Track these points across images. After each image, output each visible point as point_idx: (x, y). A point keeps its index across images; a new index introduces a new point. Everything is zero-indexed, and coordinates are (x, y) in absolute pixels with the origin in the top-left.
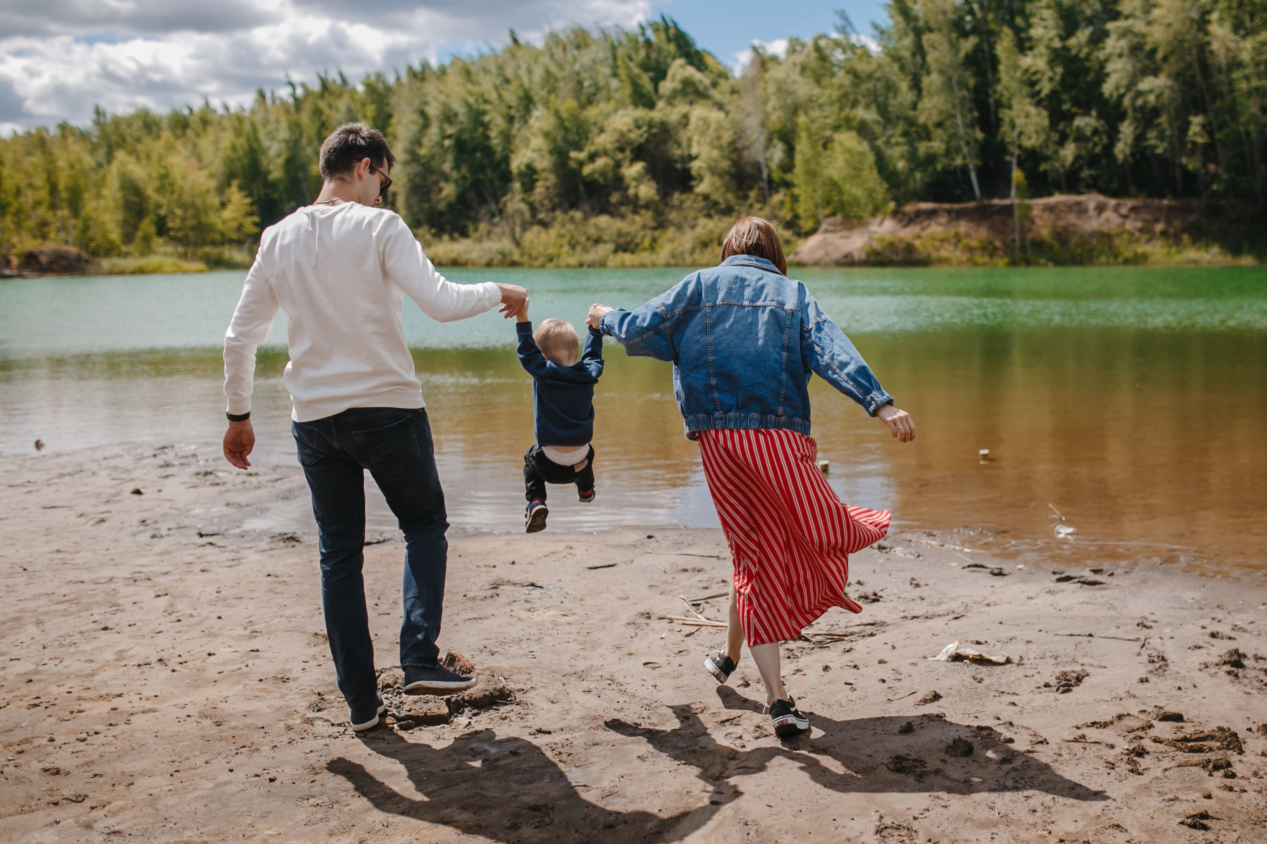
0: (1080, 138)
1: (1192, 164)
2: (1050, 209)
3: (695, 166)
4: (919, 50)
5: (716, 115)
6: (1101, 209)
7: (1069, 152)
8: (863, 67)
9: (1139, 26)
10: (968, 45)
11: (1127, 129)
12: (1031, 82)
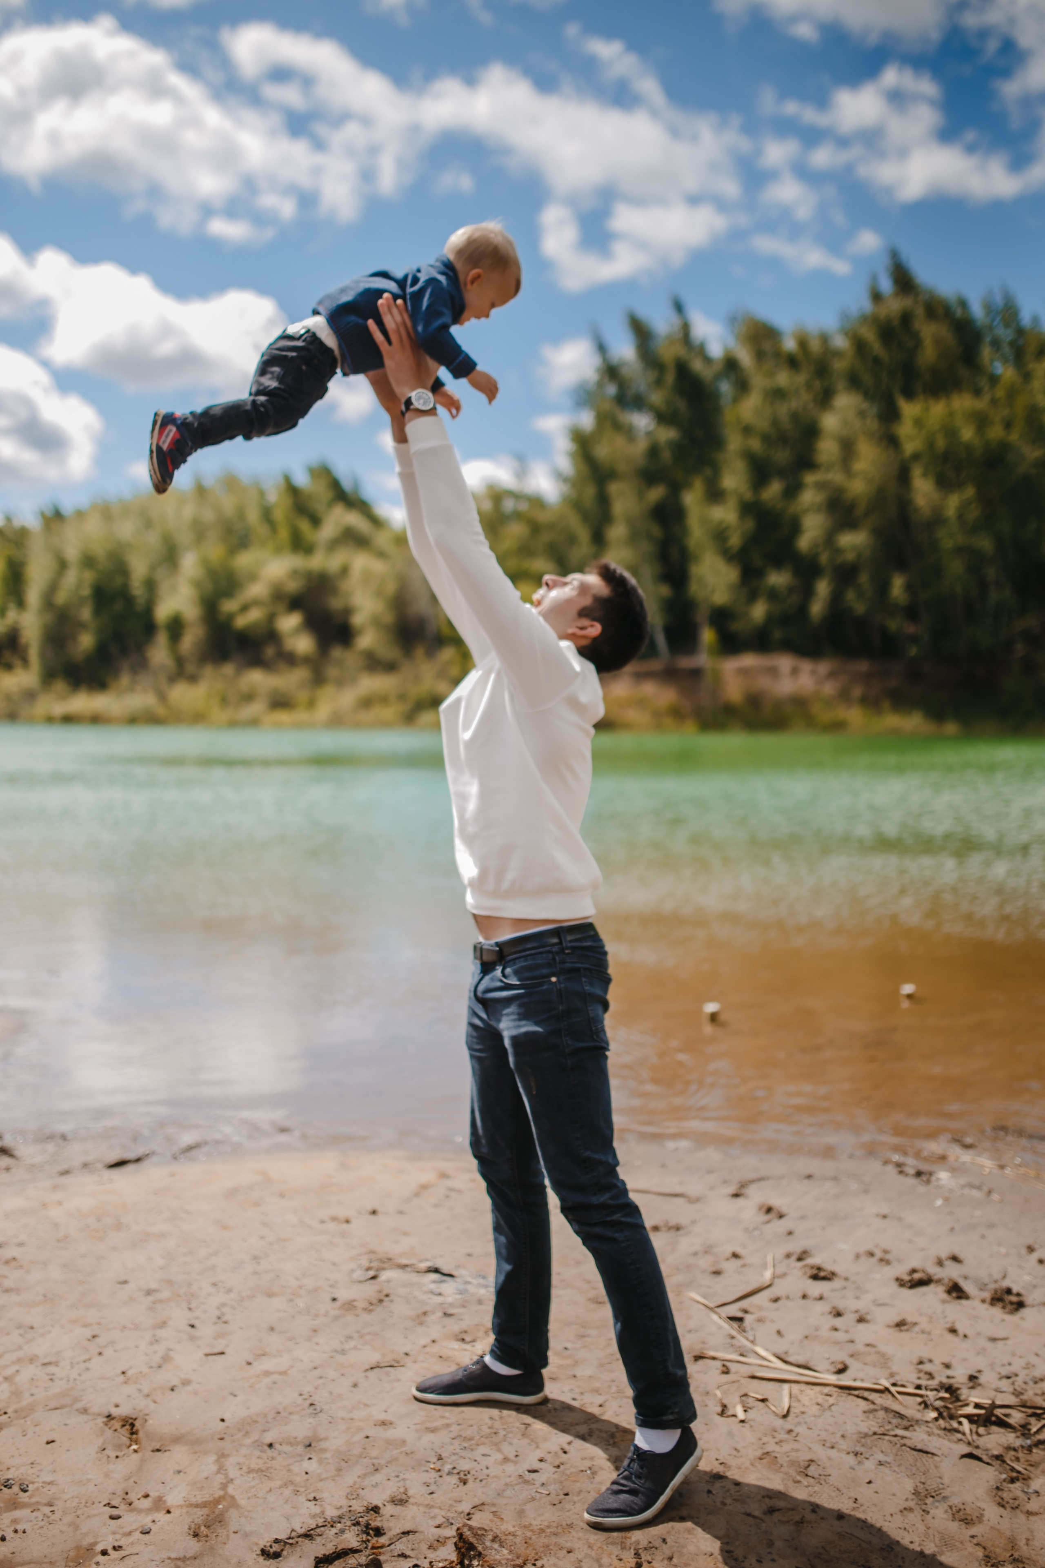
0: (773, 595)
1: (894, 624)
2: (743, 672)
3: (358, 620)
4: (603, 500)
5: (378, 566)
6: (795, 671)
7: (759, 611)
8: (543, 517)
9: (836, 477)
10: (656, 494)
11: (823, 588)
12: (720, 535)
